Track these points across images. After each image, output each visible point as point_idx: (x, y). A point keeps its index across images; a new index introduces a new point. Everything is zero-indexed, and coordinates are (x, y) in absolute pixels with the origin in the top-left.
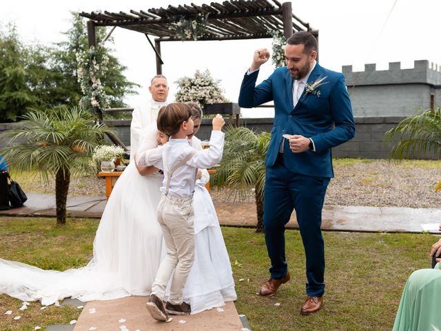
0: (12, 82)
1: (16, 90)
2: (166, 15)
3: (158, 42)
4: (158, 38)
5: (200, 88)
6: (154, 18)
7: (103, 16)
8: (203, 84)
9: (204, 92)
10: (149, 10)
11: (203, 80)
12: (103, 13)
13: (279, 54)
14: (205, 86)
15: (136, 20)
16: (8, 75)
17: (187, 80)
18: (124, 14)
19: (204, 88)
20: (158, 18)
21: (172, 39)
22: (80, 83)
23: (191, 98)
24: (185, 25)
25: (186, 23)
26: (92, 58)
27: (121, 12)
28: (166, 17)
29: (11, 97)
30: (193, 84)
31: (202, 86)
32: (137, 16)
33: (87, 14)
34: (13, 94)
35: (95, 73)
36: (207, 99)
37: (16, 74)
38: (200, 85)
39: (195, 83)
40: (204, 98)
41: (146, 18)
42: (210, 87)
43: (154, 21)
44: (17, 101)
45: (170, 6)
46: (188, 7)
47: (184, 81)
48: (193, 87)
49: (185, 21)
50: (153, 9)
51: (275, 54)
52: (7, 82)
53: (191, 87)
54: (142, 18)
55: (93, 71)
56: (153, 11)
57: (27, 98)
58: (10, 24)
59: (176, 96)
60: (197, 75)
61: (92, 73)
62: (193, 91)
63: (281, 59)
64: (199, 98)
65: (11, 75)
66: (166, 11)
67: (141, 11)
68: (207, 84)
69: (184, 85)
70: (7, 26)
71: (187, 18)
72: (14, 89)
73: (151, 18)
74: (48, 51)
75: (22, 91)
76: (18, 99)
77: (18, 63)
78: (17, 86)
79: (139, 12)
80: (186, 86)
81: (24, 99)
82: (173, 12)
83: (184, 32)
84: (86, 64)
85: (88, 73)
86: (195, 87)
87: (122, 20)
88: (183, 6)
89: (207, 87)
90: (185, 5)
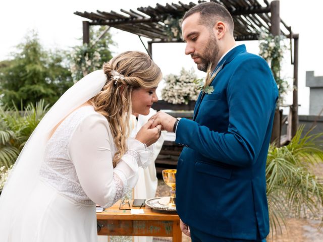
0: (32, 77)
1: (35, 84)
2: (155, 14)
3: (150, 44)
4: (150, 40)
5: (185, 84)
6: (144, 17)
7: (95, 15)
8: (187, 81)
9: (188, 88)
10: (138, 9)
11: (188, 77)
12: (95, 12)
13: (266, 51)
14: (189, 82)
15: (127, 19)
16: (28, 71)
17: (172, 77)
18: (115, 13)
19: (189, 84)
20: (148, 17)
21: (162, 41)
22: (73, 78)
23: (176, 94)
24: (171, 23)
25: (173, 22)
26: (85, 55)
27: (112, 11)
28: (155, 17)
29: (30, 90)
30: (178, 81)
31: (187, 83)
32: (128, 16)
33: (80, 13)
34: (32, 87)
35: (87, 69)
36: (191, 96)
37: (35, 70)
38: (185, 82)
39: (180, 80)
40: (189, 94)
41: (136, 18)
42: (194, 84)
43: (144, 21)
44: (35, 92)
45: (157, 4)
46: (175, 5)
47: (169, 77)
48: (178, 83)
49: (172, 19)
50: (142, 8)
51: (262, 52)
52: (28, 77)
53: (176, 84)
54: (132, 17)
55: (85, 66)
56: (141, 10)
57: (43, 91)
58: (33, 30)
59: (161, 92)
60: (183, 72)
61: (84, 68)
62: (177, 87)
63: (268, 57)
64: (183, 95)
65: (30, 71)
66: (154, 9)
67: (130, 10)
68: (191, 81)
69: (169, 81)
70: (31, 32)
71: (174, 17)
72: (33, 83)
73: (141, 18)
74: (65, 52)
75: (39, 85)
76: (36, 92)
77: (37, 62)
78: (36, 80)
79: (129, 11)
80: (172, 82)
81: (40, 91)
82: (161, 10)
83: (171, 30)
84: (79, 60)
85: (81, 68)
86: (180, 84)
87: (114, 20)
88: (170, 4)
89: (192, 84)
90: (172, 4)
